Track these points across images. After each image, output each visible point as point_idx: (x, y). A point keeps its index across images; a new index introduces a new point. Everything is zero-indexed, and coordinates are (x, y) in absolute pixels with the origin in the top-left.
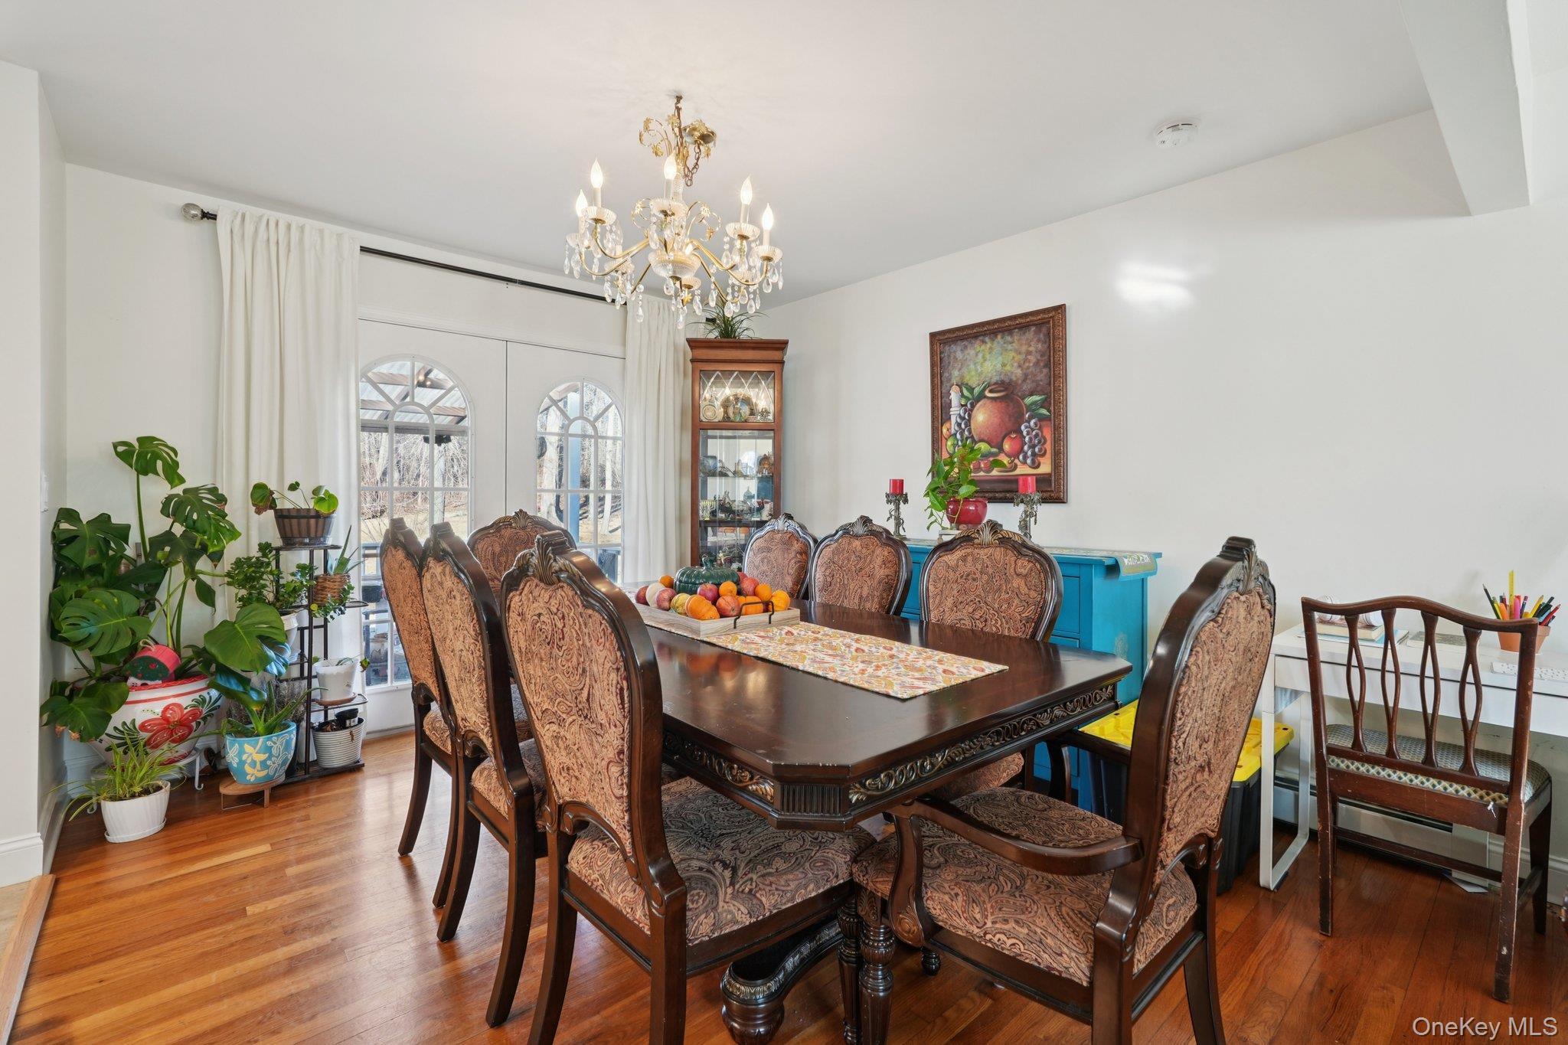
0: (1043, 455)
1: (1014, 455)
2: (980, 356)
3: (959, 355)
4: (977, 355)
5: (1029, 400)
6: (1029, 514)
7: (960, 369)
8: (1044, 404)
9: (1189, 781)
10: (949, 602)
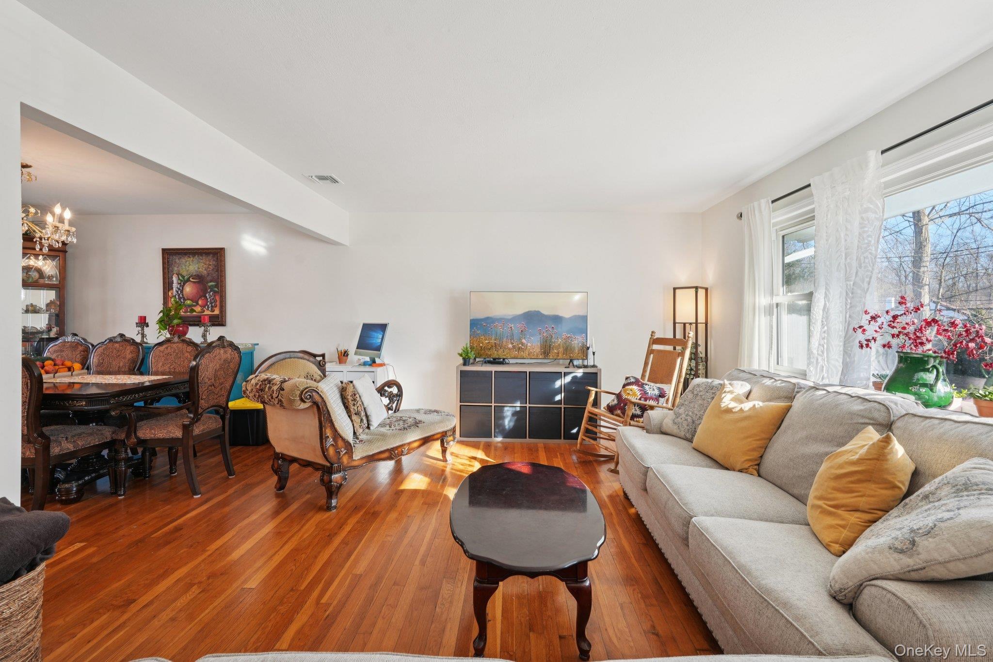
0: (216, 307)
1: (203, 306)
2: (188, 263)
3: (177, 261)
4: (186, 262)
5: (210, 284)
6: (206, 331)
7: (178, 267)
8: (216, 286)
9: (206, 388)
10: (161, 364)
